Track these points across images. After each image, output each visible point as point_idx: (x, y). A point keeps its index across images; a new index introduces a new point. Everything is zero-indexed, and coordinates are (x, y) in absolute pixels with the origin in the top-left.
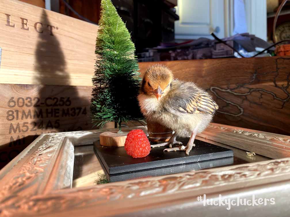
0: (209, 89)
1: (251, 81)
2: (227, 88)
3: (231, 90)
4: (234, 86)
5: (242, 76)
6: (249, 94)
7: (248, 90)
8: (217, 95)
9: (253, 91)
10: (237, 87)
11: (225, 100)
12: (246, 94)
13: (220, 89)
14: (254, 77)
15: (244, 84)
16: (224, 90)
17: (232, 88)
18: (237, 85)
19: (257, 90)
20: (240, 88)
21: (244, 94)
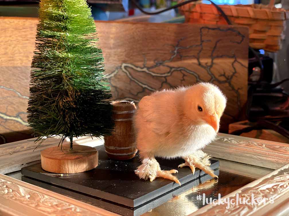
0: (121, 66)
1: (172, 57)
2: (143, 66)
3: (148, 68)
4: (151, 63)
5: (161, 50)
6: (169, 74)
7: (168, 70)
8: (130, 77)
9: (174, 71)
10: (155, 64)
11: (140, 84)
12: (166, 75)
13: (135, 68)
14: (176, 52)
15: (164, 61)
16: (139, 69)
17: (149, 66)
18: (156, 62)
19: (179, 70)
20: (159, 66)
21: (164, 75)
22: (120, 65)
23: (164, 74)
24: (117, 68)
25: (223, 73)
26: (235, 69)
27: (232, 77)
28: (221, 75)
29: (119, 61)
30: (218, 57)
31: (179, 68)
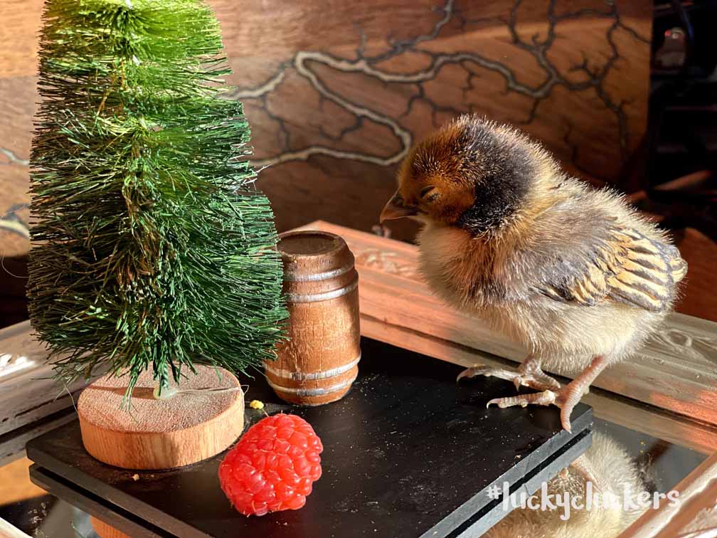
0: (293, 61)
1: (438, 25)
2: (354, 56)
3: (371, 61)
4: (379, 45)
6: (430, 74)
7: (427, 62)
8: (320, 88)
9: (444, 63)
10: (389, 48)
11: (350, 107)
12: (421, 76)
13: (332, 62)
14: (448, 8)
15: (415, 38)
16: (344, 65)
17: (374, 54)
18: (392, 41)
19: (457, 59)
20: (402, 52)
21: (416, 78)
22: (291, 56)
23: (416, 73)
24: (282, 67)
25: (581, 62)
26: (614, 47)
27: (606, 70)
28: (576, 68)
29: (288, 46)
30: (569, 16)
31: (457, 54)
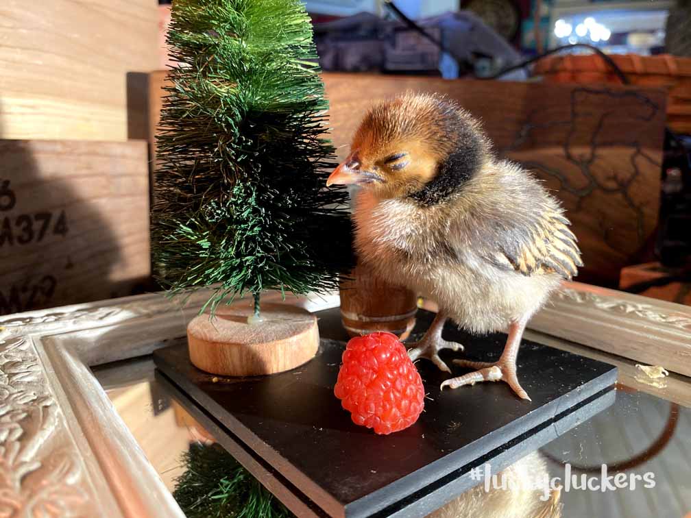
1: (516, 143)
25: (612, 174)
26: (635, 166)
27: (630, 181)
28: (609, 178)
30: (606, 144)
